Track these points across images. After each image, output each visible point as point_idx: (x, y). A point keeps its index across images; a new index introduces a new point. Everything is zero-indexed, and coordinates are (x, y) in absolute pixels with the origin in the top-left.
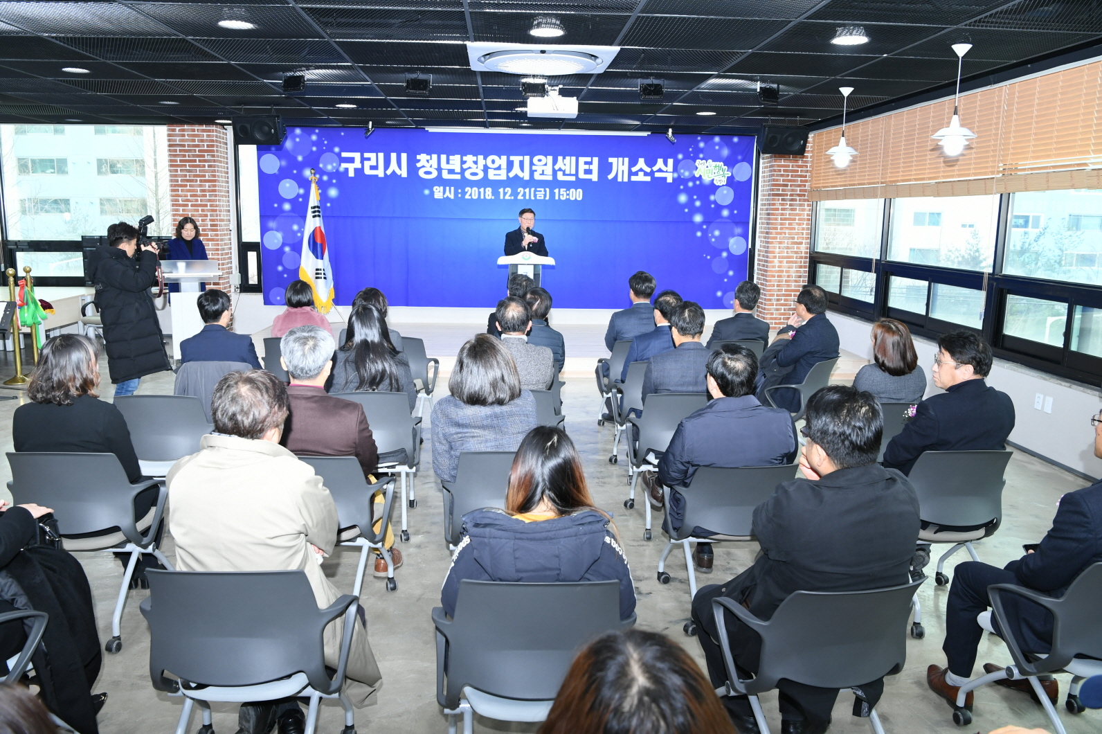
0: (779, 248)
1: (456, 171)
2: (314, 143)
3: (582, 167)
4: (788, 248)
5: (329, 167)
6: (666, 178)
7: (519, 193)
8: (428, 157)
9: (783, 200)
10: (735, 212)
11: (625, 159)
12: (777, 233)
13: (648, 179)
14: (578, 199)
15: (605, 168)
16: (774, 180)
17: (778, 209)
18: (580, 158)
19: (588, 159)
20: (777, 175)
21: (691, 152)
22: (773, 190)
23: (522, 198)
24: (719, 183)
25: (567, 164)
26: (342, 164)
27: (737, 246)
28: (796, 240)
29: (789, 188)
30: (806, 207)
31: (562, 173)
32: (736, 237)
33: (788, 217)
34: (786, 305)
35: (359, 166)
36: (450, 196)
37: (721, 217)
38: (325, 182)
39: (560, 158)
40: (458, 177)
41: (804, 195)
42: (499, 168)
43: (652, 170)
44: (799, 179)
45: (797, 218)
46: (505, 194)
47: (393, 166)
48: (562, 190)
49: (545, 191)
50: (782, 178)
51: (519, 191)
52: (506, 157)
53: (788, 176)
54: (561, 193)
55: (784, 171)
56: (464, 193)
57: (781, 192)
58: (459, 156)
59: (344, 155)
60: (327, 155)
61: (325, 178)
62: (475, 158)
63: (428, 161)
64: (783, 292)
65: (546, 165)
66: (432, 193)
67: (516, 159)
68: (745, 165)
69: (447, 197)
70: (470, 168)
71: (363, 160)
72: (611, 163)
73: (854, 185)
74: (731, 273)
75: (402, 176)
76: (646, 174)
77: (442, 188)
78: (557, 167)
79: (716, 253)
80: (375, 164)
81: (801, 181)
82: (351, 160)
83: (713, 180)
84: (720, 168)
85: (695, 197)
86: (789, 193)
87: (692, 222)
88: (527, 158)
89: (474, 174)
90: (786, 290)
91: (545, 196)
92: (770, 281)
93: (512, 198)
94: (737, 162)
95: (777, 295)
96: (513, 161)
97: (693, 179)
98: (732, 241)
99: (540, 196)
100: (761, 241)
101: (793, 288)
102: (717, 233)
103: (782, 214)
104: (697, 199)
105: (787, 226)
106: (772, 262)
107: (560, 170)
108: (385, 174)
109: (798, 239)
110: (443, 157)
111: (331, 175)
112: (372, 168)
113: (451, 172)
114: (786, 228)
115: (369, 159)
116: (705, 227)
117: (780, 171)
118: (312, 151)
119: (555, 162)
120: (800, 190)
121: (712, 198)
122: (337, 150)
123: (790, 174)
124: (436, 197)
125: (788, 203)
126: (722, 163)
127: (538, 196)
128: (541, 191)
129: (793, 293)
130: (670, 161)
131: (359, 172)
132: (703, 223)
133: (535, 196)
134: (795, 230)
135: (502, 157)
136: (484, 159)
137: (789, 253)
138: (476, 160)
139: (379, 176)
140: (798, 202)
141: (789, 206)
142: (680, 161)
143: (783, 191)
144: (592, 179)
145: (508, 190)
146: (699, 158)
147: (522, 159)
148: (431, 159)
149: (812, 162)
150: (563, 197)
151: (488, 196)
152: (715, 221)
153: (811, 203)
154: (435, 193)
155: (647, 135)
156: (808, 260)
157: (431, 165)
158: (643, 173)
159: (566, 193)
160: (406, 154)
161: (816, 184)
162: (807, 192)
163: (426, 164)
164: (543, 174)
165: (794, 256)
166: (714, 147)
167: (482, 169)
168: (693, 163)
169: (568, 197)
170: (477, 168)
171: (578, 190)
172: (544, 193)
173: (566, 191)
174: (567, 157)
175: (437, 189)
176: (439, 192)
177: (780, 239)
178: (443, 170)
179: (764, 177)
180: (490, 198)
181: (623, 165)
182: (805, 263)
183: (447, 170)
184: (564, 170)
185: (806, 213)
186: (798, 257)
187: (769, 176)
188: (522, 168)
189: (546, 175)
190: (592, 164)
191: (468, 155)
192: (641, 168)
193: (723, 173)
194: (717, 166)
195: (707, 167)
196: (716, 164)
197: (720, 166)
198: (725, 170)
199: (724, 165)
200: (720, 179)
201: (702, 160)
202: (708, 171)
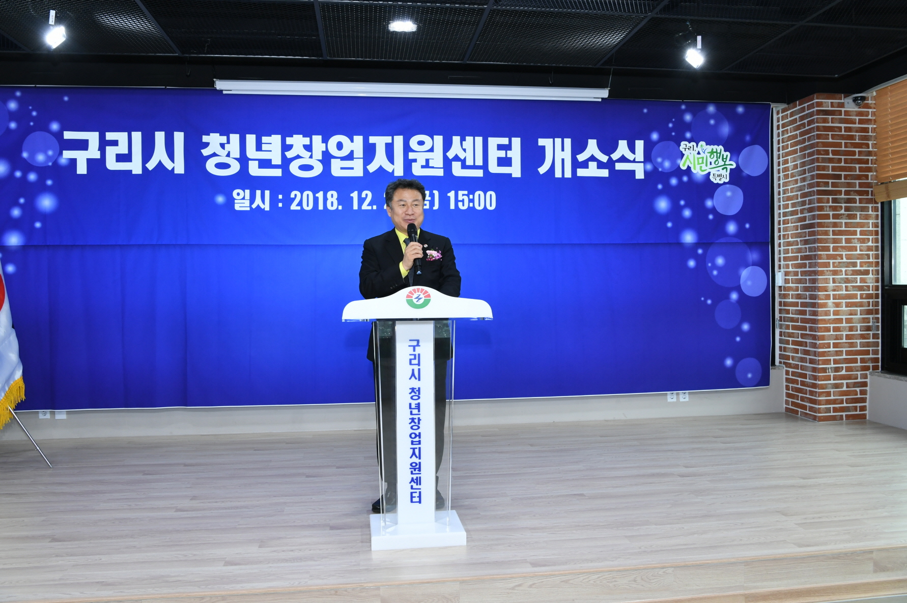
0: (834, 282)
1: (273, 163)
2: (12, 116)
3: (494, 154)
4: (847, 281)
5: (41, 158)
6: (633, 172)
8: (224, 139)
9: (834, 201)
10: (747, 226)
11: (565, 140)
12: (829, 257)
13: (605, 173)
14: (489, 208)
15: (532, 156)
16: (819, 168)
17: (827, 216)
18: (490, 139)
19: (504, 141)
20: (824, 160)
21: (672, 130)
22: (818, 184)
24: (718, 179)
25: (468, 148)
26: (64, 152)
27: (751, 281)
28: (858, 268)
30: (870, 212)
31: (459, 163)
32: (750, 268)
33: (843, 228)
34: (849, 377)
35: (97, 155)
36: (262, 206)
37: (725, 234)
38: (32, 184)
39: (456, 139)
40: (278, 173)
41: (867, 193)
42: (350, 157)
43: (610, 159)
44: (857, 166)
45: (858, 230)
46: (361, 201)
47: (160, 154)
48: (460, 193)
49: (432, 195)
50: (831, 165)
52: (361, 137)
53: (840, 161)
54: (460, 198)
55: (834, 153)
56: (289, 201)
57: (830, 188)
58: (279, 137)
59: (68, 135)
60: (37, 137)
61: (32, 177)
62: (306, 141)
63: (222, 146)
64: (844, 356)
66: (231, 201)
67: (381, 142)
68: (758, 149)
69: (258, 206)
70: (298, 157)
71: (104, 144)
72: (544, 147)
74: (746, 327)
76: (601, 165)
77: (248, 192)
78: (451, 155)
79: (721, 294)
80: (126, 152)
81: (861, 169)
82: (83, 145)
83: (709, 173)
84: (718, 155)
85: (682, 203)
87: (680, 245)
88: (399, 140)
89: (308, 168)
90: (848, 353)
91: (432, 203)
92: (823, 338)
93: (375, 207)
94: (746, 145)
95: (836, 362)
96: (374, 145)
97: (678, 172)
98: (745, 273)
100: (787, 274)
101: (859, 348)
102: (720, 261)
103: (835, 225)
104: (685, 206)
105: (844, 244)
106: (825, 305)
107: (456, 158)
108: (144, 169)
109: (861, 266)
110: (251, 139)
111: (43, 171)
112: (120, 158)
113: (265, 164)
114: (842, 247)
115: (115, 143)
116: (700, 251)
117: (827, 153)
118: (9, 130)
119: (447, 146)
120: (861, 185)
121: (709, 203)
122: (55, 127)
123: (843, 157)
124: (237, 207)
125: (843, 205)
126: (721, 147)
129: (859, 357)
130: (640, 145)
131: (96, 165)
132: (697, 245)
134: (856, 250)
135: (355, 137)
136: (323, 142)
137: (849, 289)
138: (308, 143)
139: (134, 173)
140: (858, 204)
141: (845, 211)
142: (655, 143)
143: (834, 185)
144: (511, 174)
145: (367, 195)
146: (686, 140)
147: (391, 142)
148: (228, 142)
149: (876, 138)
150: (463, 205)
151: (332, 206)
152: (717, 242)
153: (879, 205)
154: (236, 201)
155: (600, 100)
156: (880, 300)
157: (229, 152)
158: (595, 164)
159: (469, 197)
160: (182, 134)
161: (892, 171)
162: (872, 187)
163: (219, 150)
164: (427, 166)
165: (857, 294)
166: (708, 121)
167: (321, 158)
168: (676, 146)
169: (471, 205)
170: (311, 157)
171: (489, 193)
172: (430, 199)
173: (468, 195)
174: (468, 138)
175: (238, 194)
176: (244, 198)
177: (834, 267)
178: (250, 162)
179: (786, 169)
180: (334, 208)
181: (563, 150)
182: (877, 304)
183: (257, 162)
184: (462, 158)
185: (872, 223)
186: (864, 296)
187: (803, 164)
188: (390, 157)
189: (433, 167)
190: (511, 149)
191: (294, 136)
192: (593, 156)
193: (723, 163)
194: (715, 152)
195: (699, 153)
196: (713, 149)
197: (719, 151)
198: (726, 159)
199: (725, 151)
200: (719, 173)
201: (690, 143)
202: (700, 161)
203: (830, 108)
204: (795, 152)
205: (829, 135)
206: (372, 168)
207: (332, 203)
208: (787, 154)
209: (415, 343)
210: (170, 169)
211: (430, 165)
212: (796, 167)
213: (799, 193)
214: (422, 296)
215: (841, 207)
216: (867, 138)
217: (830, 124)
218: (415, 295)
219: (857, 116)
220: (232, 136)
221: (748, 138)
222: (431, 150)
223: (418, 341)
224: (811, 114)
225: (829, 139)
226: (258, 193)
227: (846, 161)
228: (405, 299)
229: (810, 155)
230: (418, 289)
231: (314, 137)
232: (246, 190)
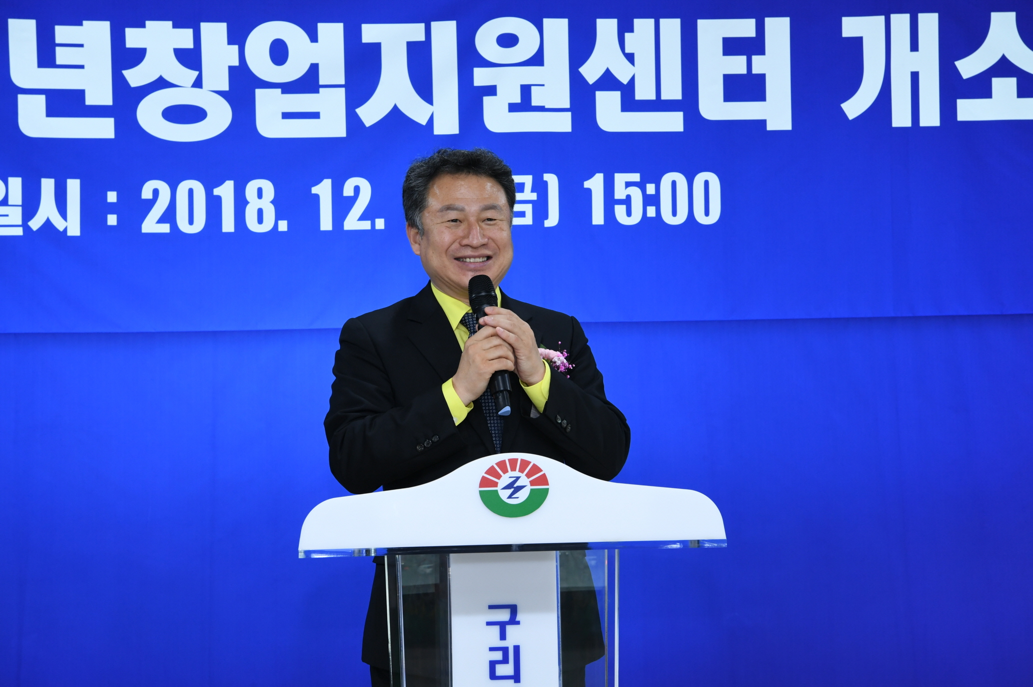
1: (90, 101)
3: (715, 66)
11: (922, 17)
14: (702, 219)
15: (826, 66)
18: (703, 24)
19: (745, 28)
25: (639, 52)
31: (616, 95)
36: (59, 223)
39: (607, 28)
40: (104, 128)
42: (308, 82)
46: (342, 206)
48: (620, 179)
49: (540, 187)
54: (620, 192)
56: (136, 208)
58: (103, 27)
62: (184, 38)
67: (393, 37)
69: (48, 224)
70: (161, 84)
72: (857, 42)
76: (1027, 87)
77: (16, 183)
78: (591, 72)
88: (445, 34)
89: (189, 114)
91: (541, 209)
93: (380, 224)
96: (376, 48)
107: (608, 81)
110: (22, 32)
113: (65, 103)
119: (581, 46)
135: (323, 28)
136: (230, 42)
138: (190, 45)
144: (763, 122)
145: (357, 189)
147: (422, 38)
150: (629, 213)
151: (260, 220)
158: (1012, 82)
159: (644, 190)
164: (524, 104)
167: (226, 88)
170: (198, 84)
171: (700, 178)
172: (534, 196)
173: (641, 185)
174: (637, 22)
176: (4, 202)
178: (21, 97)
180: (267, 226)
181: (914, 47)
183: (42, 98)
184: (625, 80)
188: (422, 81)
189: (542, 109)
190: (762, 52)
191: (148, 23)
192: (1004, 60)
206: (371, 113)
207: (260, 212)
209: (504, 616)
211: (534, 103)
214: (524, 481)
218: (505, 480)
222: (537, 60)
223: (513, 609)
228: (476, 489)
230: (513, 462)
231: (204, 26)
232: (11, 180)
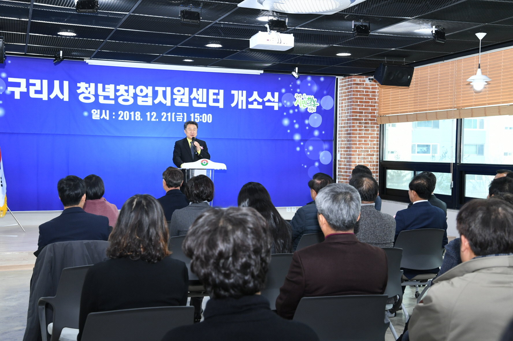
0: (359, 159)
1: (110, 98)
3: (212, 97)
4: (364, 158)
6: (273, 107)
7: (163, 116)
8: (87, 85)
9: (360, 123)
10: (323, 132)
11: (244, 91)
12: (357, 148)
13: (260, 107)
14: (209, 122)
15: (229, 98)
16: (353, 109)
17: (356, 130)
18: (210, 90)
19: (216, 91)
20: (356, 105)
21: (291, 88)
22: (353, 116)
23: (165, 120)
24: (311, 110)
25: (200, 94)
26: (8, 88)
27: (325, 157)
28: (369, 153)
29: (364, 114)
30: (375, 129)
31: (196, 101)
32: (324, 151)
33: (363, 135)
35: (25, 90)
36: (105, 118)
37: (314, 136)
39: (195, 90)
40: (113, 102)
41: (374, 120)
42: (146, 96)
43: (263, 100)
44: (370, 108)
45: (370, 136)
46: (151, 117)
47: (56, 91)
48: (196, 114)
49: (183, 115)
50: (358, 107)
51: (162, 114)
52: (151, 87)
53: (362, 105)
54: (196, 117)
55: (360, 102)
56: (118, 116)
57: (358, 118)
58: (113, 86)
59: (10, 80)
62: (126, 88)
63: (87, 88)
65: (183, 94)
66: (90, 115)
67: (160, 90)
68: (329, 98)
69: (104, 118)
70: (122, 95)
71: (28, 85)
72: (234, 95)
73: (426, 110)
75: (65, 100)
76: (259, 103)
77: (99, 111)
78: (192, 97)
79: (311, 163)
80: (40, 89)
81: (372, 109)
82: (18, 85)
83: (307, 108)
84: (312, 99)
85: (295, 121)
86: (364, 118)
87: (293, 140)
88: (169, 89)
89: (127, 100)
91: (183, 119)
93: (157, 120)
94: (324, 95)
96: (157, 91)
97: (293, 107)
98: (322, 154)
99: (179, 119)
100: (341, 154)
102: (311, 148)
103: (360, 134)
104: (296, 123)
105: (363, 142)
107: (195, 98)
108: (49, 98)
109: (371, 152)
110: (100, 86)
112: (37, 92)
113: (106, 98)
114: (362, 144)
115: (34, 85)
116: (302, 143)
119: (191, 92)
120: (371, 116)
121: (307, 122)
122: (4, 75)
123: (364, 104)
124: (94, 118)
125: (364, 125)
126: (313, 96)
127: (178, 118)
128: (180, 115)
130: (276, 94)
131: (25, 95)
132: (301, 140)
133: (175, 118)
134: (369, 145)
135: (149, 87)
136: (134, 89)
137: (365, 162)
138: (127, 89)
139: (43, 99)
140: (370, 125)
141: (364, 128)
142: (283, 94)
143: (360, 116)
144: (219, 107)
145: (154, 114)
146: (297, 92)
147: (165, 90)
148: (89, 87)
149: (378, 96)
150: (197, 120)
151: (138, 118)
152: (310, 139)
153: (379, 125)
154: (93, 115)
155: (260, 74)
156: (378, 167)
157: (90, 92)
158: (256, 103)
159: (200, 116)
160: (67, 82)
161: (383, 111)
162: (376, 118)
163: (85, 91)
164: (181, 101)
165: (368, 164)
166: (307, 84)
167: (133, 96)
168: (293, 96)
169: (201, 120)
170: (128, 95)
171: (209, 115)
172: (182, 117)
173: (199, 116)
174: (200, 89)
175: (94, 112)
176: (97, 114)
177: (359, 152)
178: (99, 97)
179: (342, 107)
180: (139, 120)
181: (242, 96)
182: (377, 169)
183: (103, 97)
184: (197, 99)
185: (376, 133)
186: (372, 165)
187: (348, 106)
188: (165, 97)
189: (184, 102)
190: (219, 95)
191: (120, 85)
192: (255, 99)
193: (314, 104)
194: (310, 98)
195: (303, 99)
196: (309, 97)
197: (312, 98)
198: (315, 102)
199: (315, 98)
200: (312, 108)
201: (299, 94)
202: (303, 102)
203: (359, 82)
204: (345, 99)
205: (358, 94)
206: (156, 102)
207: (138, 117)
208: (343, 100)
210: (62, 98)
211: (183, 101)
212: (345, 106)
213: (346, 118)
215: (363, 126)
216: (374, 96)
217: (359, 89)
219: (371, 86)
220: (91, 84)
221: (325, 92)
224: (351, 84)
225: (358, 96)
226: (104, 111)
227: (365, 106)
228: (200, 163)
229: (351, 102)
230: (204, 160)
231: (130, 86)
232: (98, 110)
